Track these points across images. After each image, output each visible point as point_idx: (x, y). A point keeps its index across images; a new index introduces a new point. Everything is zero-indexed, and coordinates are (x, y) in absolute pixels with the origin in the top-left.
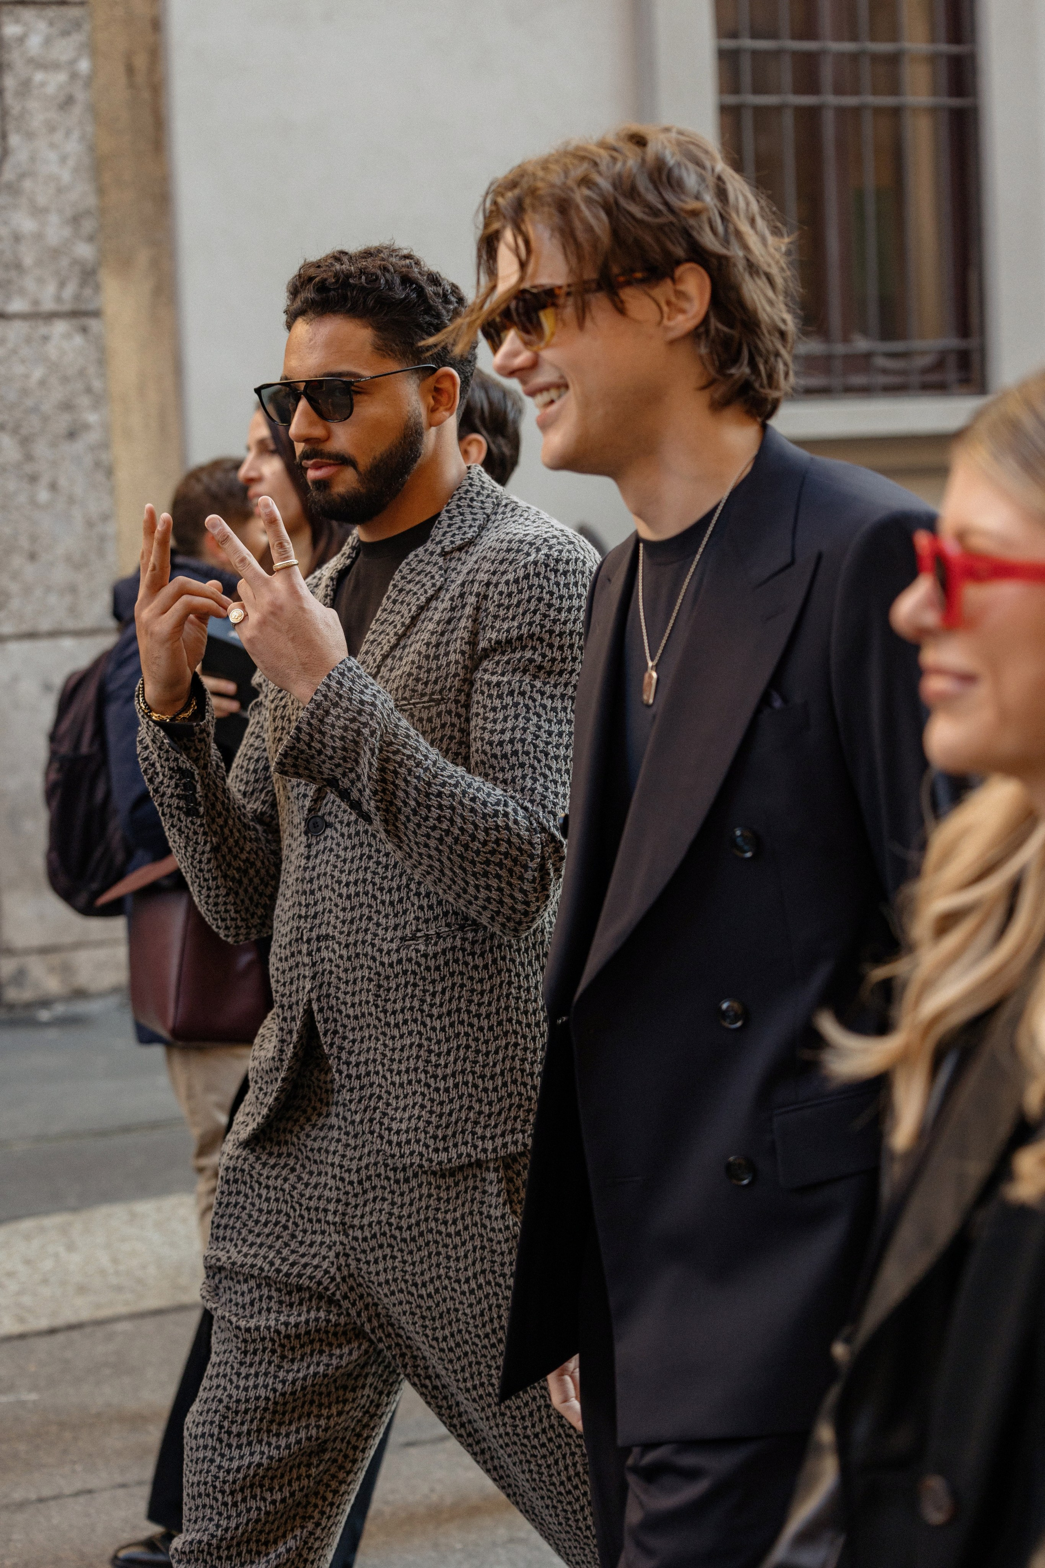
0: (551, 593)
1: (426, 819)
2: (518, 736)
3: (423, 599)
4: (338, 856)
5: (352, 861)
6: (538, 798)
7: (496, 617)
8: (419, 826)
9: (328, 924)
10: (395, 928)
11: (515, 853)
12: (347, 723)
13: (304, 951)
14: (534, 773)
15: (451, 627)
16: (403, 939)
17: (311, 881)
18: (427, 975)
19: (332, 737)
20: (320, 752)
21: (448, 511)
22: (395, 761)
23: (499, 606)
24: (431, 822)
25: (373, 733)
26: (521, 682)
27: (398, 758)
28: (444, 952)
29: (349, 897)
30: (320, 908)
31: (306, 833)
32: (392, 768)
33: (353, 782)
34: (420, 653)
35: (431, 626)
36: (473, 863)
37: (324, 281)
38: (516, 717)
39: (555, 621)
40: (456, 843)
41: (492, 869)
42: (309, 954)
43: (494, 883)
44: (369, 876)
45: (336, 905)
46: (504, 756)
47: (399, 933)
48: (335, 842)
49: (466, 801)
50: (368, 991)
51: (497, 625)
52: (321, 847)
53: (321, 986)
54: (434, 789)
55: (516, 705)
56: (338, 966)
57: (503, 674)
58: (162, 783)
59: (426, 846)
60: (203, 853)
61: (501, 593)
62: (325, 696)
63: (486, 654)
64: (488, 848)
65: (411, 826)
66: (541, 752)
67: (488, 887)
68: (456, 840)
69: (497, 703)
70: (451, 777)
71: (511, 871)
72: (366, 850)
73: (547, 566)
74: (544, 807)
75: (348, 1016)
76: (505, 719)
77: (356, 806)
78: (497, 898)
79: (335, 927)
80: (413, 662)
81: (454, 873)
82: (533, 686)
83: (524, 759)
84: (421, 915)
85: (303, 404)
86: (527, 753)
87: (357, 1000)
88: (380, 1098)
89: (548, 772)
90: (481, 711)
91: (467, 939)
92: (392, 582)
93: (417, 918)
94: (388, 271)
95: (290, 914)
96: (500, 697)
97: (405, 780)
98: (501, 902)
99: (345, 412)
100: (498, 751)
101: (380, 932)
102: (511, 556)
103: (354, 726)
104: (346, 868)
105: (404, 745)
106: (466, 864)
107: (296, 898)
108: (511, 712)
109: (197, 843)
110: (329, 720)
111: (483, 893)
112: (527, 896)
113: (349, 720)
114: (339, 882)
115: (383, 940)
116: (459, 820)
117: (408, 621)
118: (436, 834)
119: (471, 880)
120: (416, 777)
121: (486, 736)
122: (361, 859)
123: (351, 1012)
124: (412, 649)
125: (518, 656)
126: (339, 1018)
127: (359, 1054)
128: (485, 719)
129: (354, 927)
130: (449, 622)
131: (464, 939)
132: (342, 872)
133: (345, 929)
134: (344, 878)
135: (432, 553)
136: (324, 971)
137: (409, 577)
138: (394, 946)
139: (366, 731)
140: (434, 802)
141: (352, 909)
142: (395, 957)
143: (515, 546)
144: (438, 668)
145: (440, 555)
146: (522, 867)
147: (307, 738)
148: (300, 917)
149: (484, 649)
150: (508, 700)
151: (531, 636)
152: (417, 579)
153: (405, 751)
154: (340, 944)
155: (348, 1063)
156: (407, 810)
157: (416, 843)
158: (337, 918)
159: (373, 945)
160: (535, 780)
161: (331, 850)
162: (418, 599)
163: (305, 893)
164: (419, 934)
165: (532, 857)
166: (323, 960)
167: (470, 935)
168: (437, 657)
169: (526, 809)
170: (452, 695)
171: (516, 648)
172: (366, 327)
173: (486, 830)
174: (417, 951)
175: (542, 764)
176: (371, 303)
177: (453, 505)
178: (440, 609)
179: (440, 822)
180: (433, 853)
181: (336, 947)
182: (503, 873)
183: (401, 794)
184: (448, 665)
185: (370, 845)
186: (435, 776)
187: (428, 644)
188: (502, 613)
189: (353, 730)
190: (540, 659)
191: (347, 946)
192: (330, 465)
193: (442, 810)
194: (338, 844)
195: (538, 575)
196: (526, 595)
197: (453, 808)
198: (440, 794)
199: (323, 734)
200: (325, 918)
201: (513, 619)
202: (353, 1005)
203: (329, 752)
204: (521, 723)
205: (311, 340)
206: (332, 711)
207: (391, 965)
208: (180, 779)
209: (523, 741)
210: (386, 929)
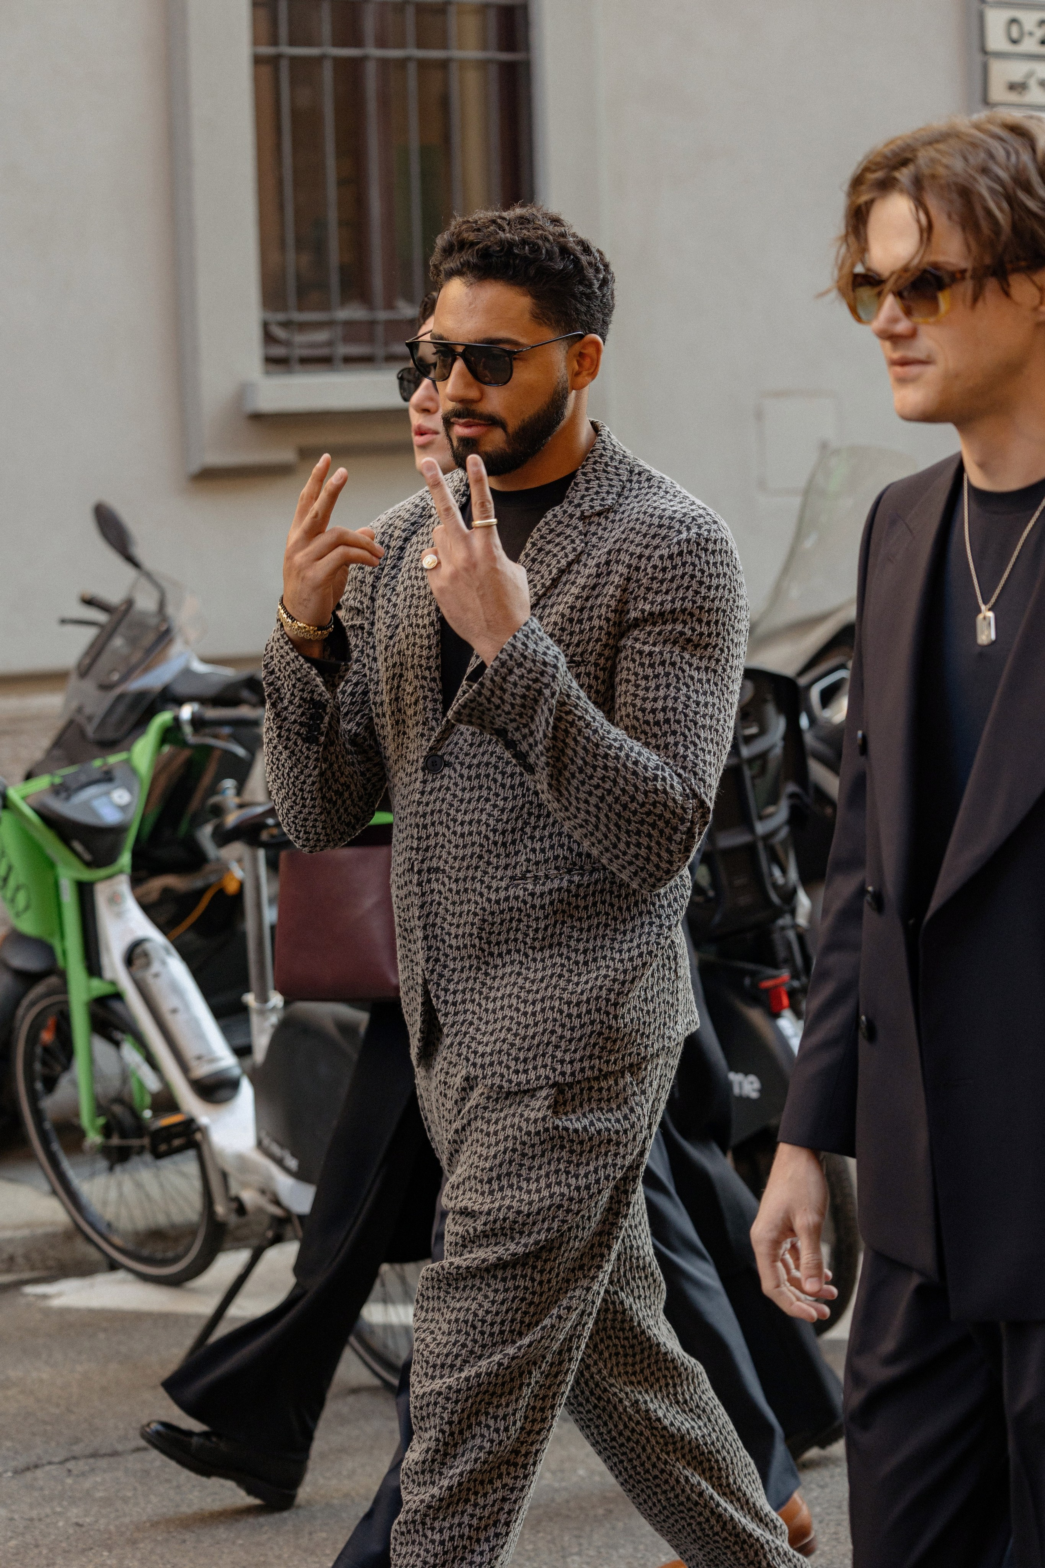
0: (703, 572)
1: (591, 777)
2: (670, 705)
3: (564, 562)
4: (455, 796)
5: (469, 802)
6: (690, 765)
7: (648, 589)
8: (583, 783)
9: (440, 858)
10: (506, 867)
11: (668, 815)
12: (531, 683)
13: (415, 881)
14: (685, 740)
15: (595, 593)
16: (513, 878)
17: (424, 815)
18: (532, 912)
19: (513, 694)
20: (498, 707)
21: (584, 474)
22: (567, 721)
23: (653, 579)
24: (595, 781)
25: (553, 694)
26: (672, 652)
27: (570, 718)
28: (550, 892)
29: (462, 835)
30: (432, 842)
31: (423, 769)
32: (563, 727)
33: (524, 737)
34: (563, 616)
35: (575, 590)
36: (629, 822)
37: (487, 248)
38: (668, 686)
39: (704, 598)
40: (616, 802)
41: (645, 828)
42: (419, 884)
43: (644, 841)
44: (484, 817)
45: (450, 842)
46: (657, 723)
47: (509, 873)
48: (452, 781)
49: (629, 764)
50: (473, 924)
51: (650, 596)
52: (437, 784)
53: (428, 916)
54: (601, 751)
55: (667, 675)
56: (446, 899)
57: (654, 645)
58: (286, 708)
59: (586, 802)
60: (310, 776)
61: (655, 567)
62: (511, 656)
63: (636, 624)
64: (645, 809)
65: (575, 782)
66: (691, 721)
67: (638, 845)
68: (617, 799)
69: (649, 672)
70: (615, 740)
71: (661, 832)
72: (485, 793)
73: (698, 544)
74: (695, 774)
75: (451, 946)
76: (657, 688)
77: (521, 757)
78: (645, 855)
79: (446, 862)
80: (556, 624)
81: (609, 829)
82: (682, 658)
83: (675, 727)
84: (532, 856)
85: (459, 365)
86: (679, 722)
87: (460, 932)
88: (471, 1023)
89: (697, 741)
90: (633, 678)
91: (573, 882)
92: (530, 540)
93: (528, 860)
94: (548, 241)
95: (404, 845)
96: (652, 666)
97: (575, 740)
98: (648, 860)
99: (503, 377)
100: (650, 718)
101: (490, 870)
102: (664, 532)
103: (536, 686)
104: (463, 807)
105: (576, 706)
106: (622, 823)
107: (409, 831)
108: (663, 681)
109: (306, 766)
110: (512, 678)
111: (633, 850)
112: (672, 856)
113: (532, 680)
114: (455, 821)
115: (493, 878)
116: (621, 782)
117: (548, 583)
118: (599, 792)
119: (624, 837)
120: (585, 738)
121: (638, 702)
122: (478, 800)
123: (454, 942)
124: (554, 611)
125: (670, 628)
126: (441, 947)
127: (458, 983)
128: (637, 686)
129: (465, 864)
130: (594, 588)
131: (571, 882)
132: (457, 811)
133: (457, 865)
134: (460, 817)
135: (571, 516)
136: (433, 901)
137: (549, 537)
138: (503, 884)
139: (547, 692)
140: (600, 762)
141: (465, 847)
142: (502, 894)
143: (666, 522)
144: (581, 632)
145: (580, 519)
146: (672, 829)
147: (488, 694)
148: (412, 848)
149: (636, 619)
150: (660, 670)
151: (683, 611)
152: (557, 540)
153: (577, 712)
154: (450, 878)
155: (446, 990)
156: (573, 768)
157: (577, 799)
158: (449, 853)
159: (482, 882)
160: (686, 748)
161: (448, 789)
162: (559, 562)
163: (417, 826)
164: (528, 875)
165: (683, 820)
166: (432, 891)
167: (576, 878)
168: (580, 621)
169: (679, 776)
170: (592, 659)
171: (667, 620)
172: (525, 295)
173: (646, 793)
174: (525, 890)
175: (692, 733)
176: (532, 272)
177: (588, 469)
178: (583, 575)
179: (604, 782)
180: (592, 809)
181: (446, 880)
182: (655, 833)
183: (570, 752)
184: (591, 629)
185: (489, 788)
186: (603, 739)
187: (572, 608)
188: (655, 586)
189: (535, 690)
190: (690, 633)
191: (457, 881)
192: (480, 425)
193: (607, 771)
194: (456, 784)
195: (690, 553)
196: (679, 572)
197: (616, 770)
198: (606, 756)
199: (504, 691)
200: (437, 852)
201: (667, 593)
202: (456, 937)
203: (507, 708)
204: (672, 692)
205: (470, 304)
206: (516, 670)
207: (498, 902)
208: (309, 709)
209: (674, 710)
210: (497, 868)
